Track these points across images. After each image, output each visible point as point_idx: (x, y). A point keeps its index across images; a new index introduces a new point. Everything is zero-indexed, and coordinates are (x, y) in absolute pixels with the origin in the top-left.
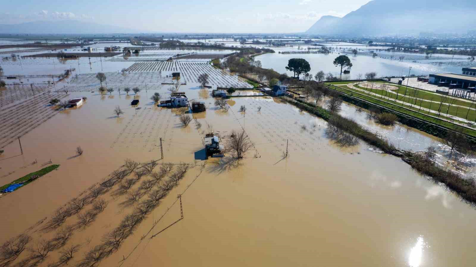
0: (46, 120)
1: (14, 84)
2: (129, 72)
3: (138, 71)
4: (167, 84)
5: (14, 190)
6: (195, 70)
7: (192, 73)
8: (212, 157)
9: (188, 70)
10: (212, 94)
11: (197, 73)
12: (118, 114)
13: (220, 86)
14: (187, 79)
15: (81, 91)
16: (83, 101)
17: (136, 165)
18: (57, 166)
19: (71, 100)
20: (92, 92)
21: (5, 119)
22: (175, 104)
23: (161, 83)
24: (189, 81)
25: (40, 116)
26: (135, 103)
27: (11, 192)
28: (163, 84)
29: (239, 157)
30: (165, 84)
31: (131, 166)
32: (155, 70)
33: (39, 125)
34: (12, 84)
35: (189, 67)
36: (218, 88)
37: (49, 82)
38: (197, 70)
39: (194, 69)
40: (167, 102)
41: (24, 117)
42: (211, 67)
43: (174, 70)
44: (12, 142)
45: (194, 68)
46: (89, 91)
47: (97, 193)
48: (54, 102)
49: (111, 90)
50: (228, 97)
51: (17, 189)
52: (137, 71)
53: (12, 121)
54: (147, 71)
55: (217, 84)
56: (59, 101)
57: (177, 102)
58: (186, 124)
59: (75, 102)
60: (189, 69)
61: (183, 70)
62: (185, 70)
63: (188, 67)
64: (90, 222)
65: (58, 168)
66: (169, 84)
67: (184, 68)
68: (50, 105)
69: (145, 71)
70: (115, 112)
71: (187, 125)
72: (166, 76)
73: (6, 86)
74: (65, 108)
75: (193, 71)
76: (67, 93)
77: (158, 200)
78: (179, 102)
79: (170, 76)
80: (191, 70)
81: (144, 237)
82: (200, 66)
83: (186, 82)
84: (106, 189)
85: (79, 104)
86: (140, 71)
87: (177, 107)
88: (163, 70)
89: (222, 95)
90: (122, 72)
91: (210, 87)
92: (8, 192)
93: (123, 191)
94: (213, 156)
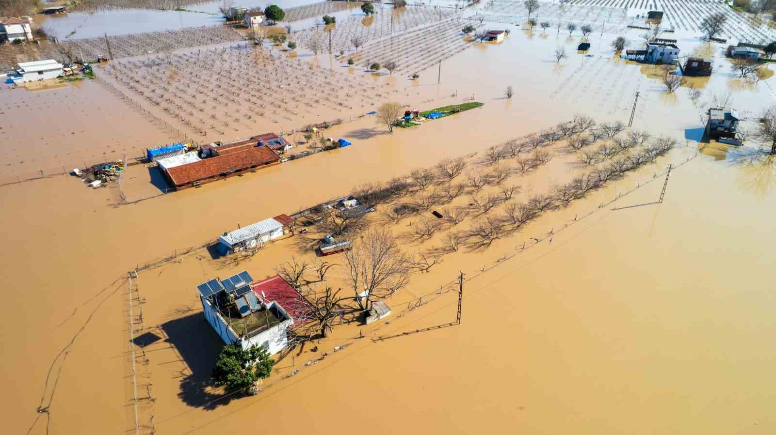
0: (460, 51)
1: (415, 5)
2: (571, 4)
3: (586, 4)
4: (637, 27)
5: (436, 118)
6: (694, 12)
7: (686, 15)
8: (717, 141)
9: (679, 9)
10: (726, 52)
11: (698, 16)
12: (559, 58)
13: (744, 41)
14: (677, 23)
15: (500, 22)
16: (505, 35)
17: (591, 123)
18: (481, 105)
19: (491, 30)
20: (516, 25)
21: (412, 43)
22: (652, 58)
23: (627, 26)
24: (679, 26)
25: (452, 47)
26: (584, 47)
27: (433, 119)
28: (631, 27)
29: (772, 152)
30: (634, 27)
31: (584, 123)
32: (616, 5)
33: (452, 55)
34: (413, 4)
35: (681, 6)
36: (740, 44)
37: (457, 5)
38: (697, 12)
39: (692, 10)
40: (639, 53)
41: (433, 44)
42: (729, 9)
43: (651, 8)
44: (425, 69)
45: (691, 8)
46: (512, 23)
47: (537, 143)
48: (468, 29)
49: (545, 25)
50: (760, 61)
51: (439, 118)
52: (584, 4)
53: (420, 46)
54: (601, 5)
55: (740, 37)
56: (475, 29)
57: (659, 54)
58: (672, 89)
59: (496, 34)
60: (681, 8)
61: (669, 9)
62: (671, 9)
63: (679, 6)
64: (529, 171)
65: (481, 107)
66: (641, 28)
67: (669, 7)
68: (461, 34)
69: (598, 5)
70: (556, 54)
71: (673, 91)
72: (636, 16)
73: (406, 6)
74: (482, 40)
75: (689, 12)
76: (481, 22)
77: (623, 171)
78: (662, 54)
79: (643, 17)
80: (685, 10)
81: (603, 206)
82: (703, 6)
83: (674, 28)
84: (547, 143)
85: (500, 37)
86: (589, 5)
87: (655, 62)
88: (631, 6)
89: (749, 56)
90: (560, 3)
91: (724, 41)
92: (431, 118)
93: (572, 150)
94: (720, 140)
